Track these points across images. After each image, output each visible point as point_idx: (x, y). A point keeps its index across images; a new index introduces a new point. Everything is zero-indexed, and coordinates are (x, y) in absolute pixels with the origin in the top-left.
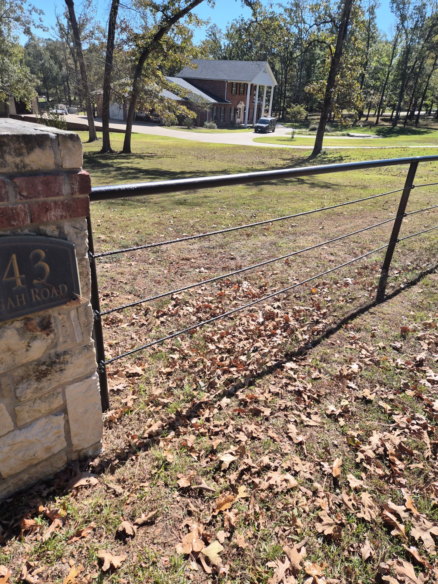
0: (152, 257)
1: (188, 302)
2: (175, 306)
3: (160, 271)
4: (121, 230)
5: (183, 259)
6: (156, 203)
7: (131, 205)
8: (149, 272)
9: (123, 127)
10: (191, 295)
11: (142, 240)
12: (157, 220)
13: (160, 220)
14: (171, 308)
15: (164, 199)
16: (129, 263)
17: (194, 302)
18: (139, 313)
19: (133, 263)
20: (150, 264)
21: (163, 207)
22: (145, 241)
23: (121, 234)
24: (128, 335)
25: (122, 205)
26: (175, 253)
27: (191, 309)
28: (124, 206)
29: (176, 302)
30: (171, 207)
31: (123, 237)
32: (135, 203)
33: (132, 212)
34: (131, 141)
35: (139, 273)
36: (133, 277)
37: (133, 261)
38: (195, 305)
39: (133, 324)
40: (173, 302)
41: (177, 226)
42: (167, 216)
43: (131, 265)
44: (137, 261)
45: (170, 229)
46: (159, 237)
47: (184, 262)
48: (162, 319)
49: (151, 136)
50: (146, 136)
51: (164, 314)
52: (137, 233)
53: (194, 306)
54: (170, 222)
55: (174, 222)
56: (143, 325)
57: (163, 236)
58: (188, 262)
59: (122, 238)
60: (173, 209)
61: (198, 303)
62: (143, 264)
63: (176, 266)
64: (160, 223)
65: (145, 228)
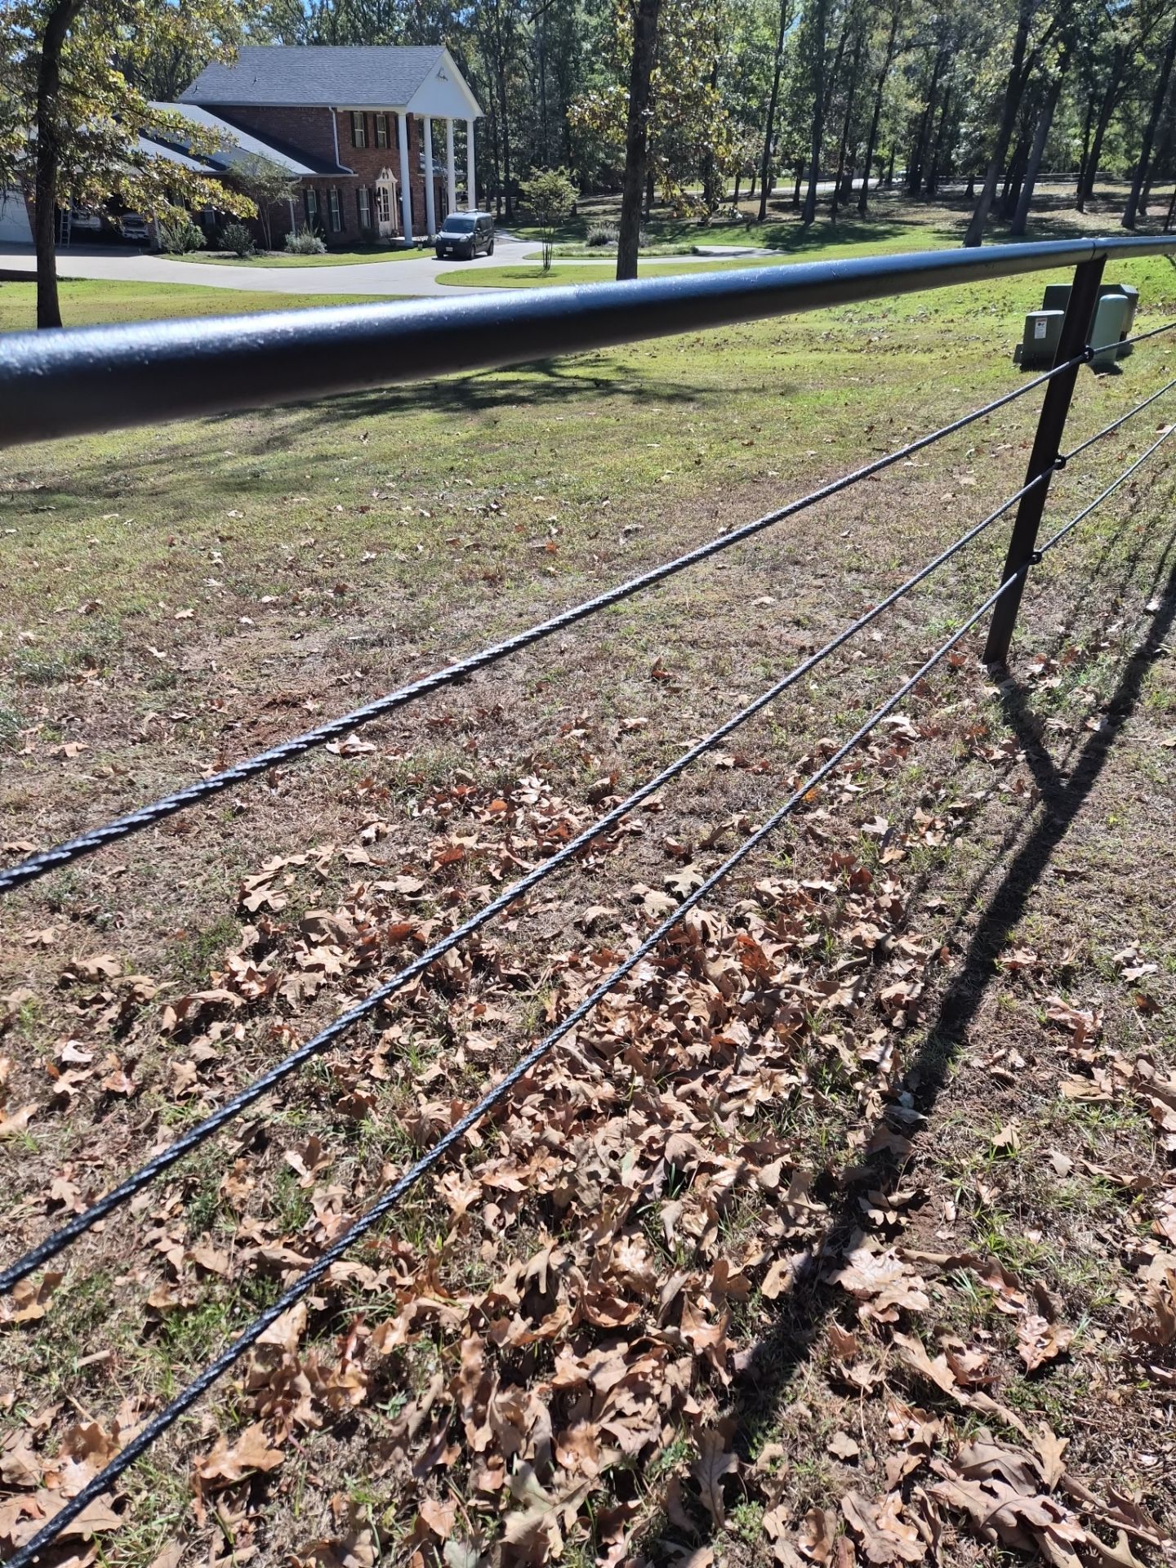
0: (151, 707)
1: (313, 925)
2: (258, 952)
3: (185, 768)
4: (26, 609)
5: (272, 705)
6: (155, 493)
7: (68, 506)
8: (142, 779)
9: (29, 263)
10: (321, 881)
11: (106, 642)
12: (162, 554)
13: (175, 554)
14: (239, 965)
15: (183, 476)
16: (55, 750)
17: (342, 918)
18: (91, 1023)
19: (71, 749)
20: (143, 740)
21: (182, 504)
22: (121, 644)
23: (25, 625)
24: (32, 1187)
25: (36, 511)
26: (235, 679)
27: (332, 959)
28: (40, 515)
29: (263, 930)
30: (210, 502)
31: (30, 634)
32: (83, 500)
33: (73, 533)
34: (61, 303)
35: (95, 795)
36: (68, 816)
37: (72, 737)
38: (348, 928)
39: (62, 1101)
40: (250, 934)
41: (239, 570)
42: (198, 536)
43: (61, 757)
44: (88, 736)
45: (213, 582)
46: (170, 621)
47: (279, 715)
48: (202, 1048)
49: (125, 284)
50: (111, 285)
51: (213, 1011)
52: (88, 613)
53: (343, 940)
54: (211, 557)
55: (224, 557)
56: (112, 1096)
57: (188, 613)
58: (295, 714)
59: (28, 641)
60: (216, 509)
61: (361, 915)
62: (114, 744)
63: (248, 738)
64: (172, 566)
65: (120, 588)
